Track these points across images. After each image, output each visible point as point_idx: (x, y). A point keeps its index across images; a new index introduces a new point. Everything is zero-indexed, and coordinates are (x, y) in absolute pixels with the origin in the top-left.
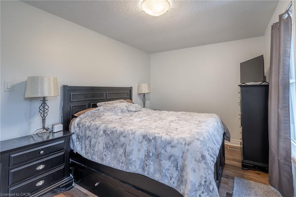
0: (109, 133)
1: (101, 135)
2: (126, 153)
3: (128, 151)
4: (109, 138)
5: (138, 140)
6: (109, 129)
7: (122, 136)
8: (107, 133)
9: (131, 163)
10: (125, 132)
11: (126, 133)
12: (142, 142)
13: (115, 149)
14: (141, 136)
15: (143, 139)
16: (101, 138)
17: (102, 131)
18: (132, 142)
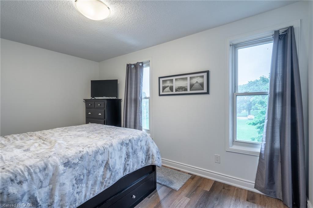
0: (76, 161)
1: (62, 172)
2: (111, 167)
3: (112, 164)
4: (79, 168)
5: (117, 150)
6: (72, 157)
7: (99, 154)
8: (74, 163)
9: (117, 173)
10: (100, 149)
11: (102, 150)
12: (121, 149)
13: (92, 175)
14: (119, 145)
15: (122, 146)
16: (64, 175)
17: (60, 166)
18: (113, 153)
